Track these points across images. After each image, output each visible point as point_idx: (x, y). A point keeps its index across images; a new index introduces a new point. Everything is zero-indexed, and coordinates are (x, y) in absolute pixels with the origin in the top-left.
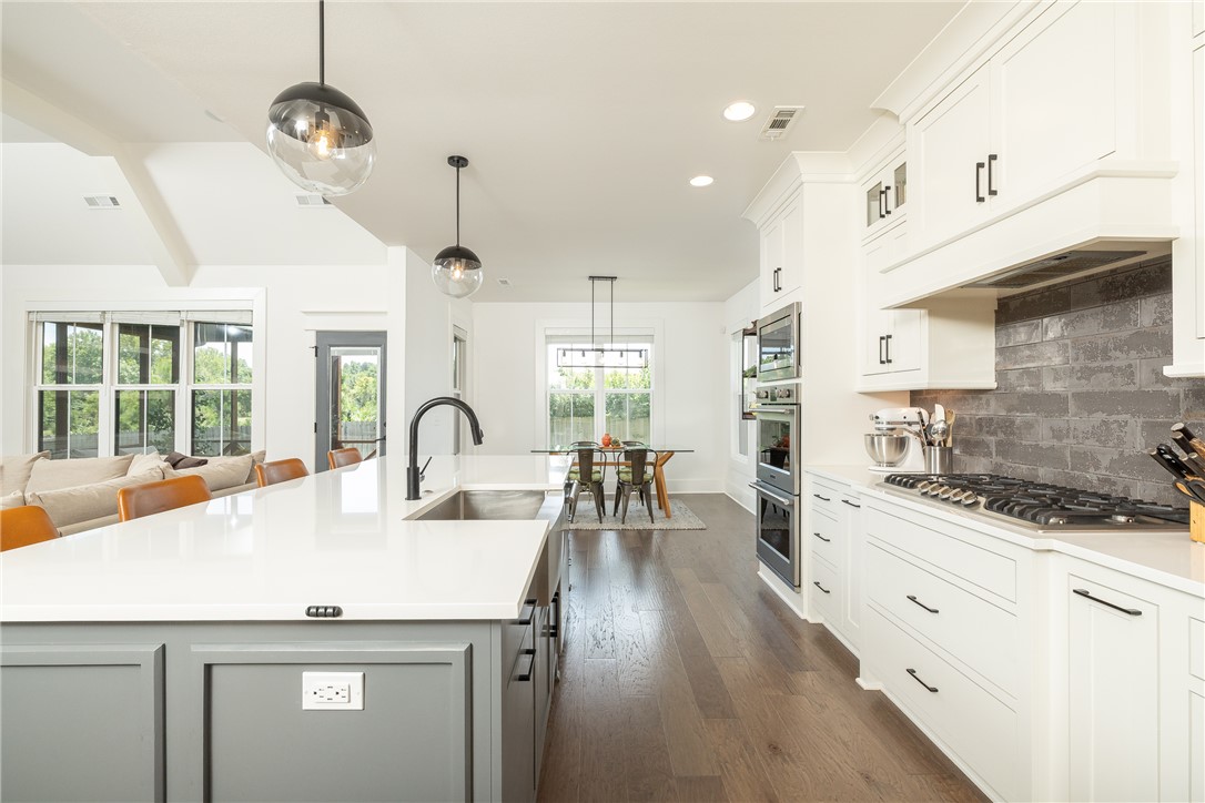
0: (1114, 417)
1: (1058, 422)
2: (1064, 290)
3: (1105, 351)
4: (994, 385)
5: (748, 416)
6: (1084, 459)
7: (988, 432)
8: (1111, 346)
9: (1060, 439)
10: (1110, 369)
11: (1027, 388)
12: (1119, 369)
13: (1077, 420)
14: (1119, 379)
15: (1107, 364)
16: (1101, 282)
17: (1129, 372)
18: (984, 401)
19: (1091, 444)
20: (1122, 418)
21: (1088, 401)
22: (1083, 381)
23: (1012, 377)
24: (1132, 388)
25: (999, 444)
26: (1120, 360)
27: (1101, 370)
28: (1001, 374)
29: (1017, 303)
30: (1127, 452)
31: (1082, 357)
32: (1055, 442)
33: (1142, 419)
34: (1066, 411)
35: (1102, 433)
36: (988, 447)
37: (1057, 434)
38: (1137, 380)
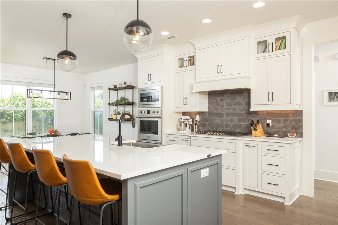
0: (233, 117)
1: (222, 119)
2: (223, 92)
3: (231, 105)
4: (208, 111)
5: (111, 119)
6: (227, 126)
7: (206, 121)
8: (232, 104)
9: (222, 122)
10: (232, 108)
11: (215, 112)
12: (234, 108)
13: (226, 118)
14: (234, 110)
15: (232, 107)
16: (231, 92)
17: (235, 109)
18: (205, 114)
19: (229, 123)
20: (235, 117)
21: (228, 115)
22: (227, 111)
23: (212, 109)
24: (236, 112)
25: (208, 124)
26: (234, 107)
27: (231, 108)
28: (209, 108)
29: (213, 93)
30: (235, 124)
31: (227, 106)
32: (221, 123)
33: (237, 118)
34: (224, 117)
35: (231, 120)
36: (206, 125)
37: (222, 121)
38: (237, 111)
